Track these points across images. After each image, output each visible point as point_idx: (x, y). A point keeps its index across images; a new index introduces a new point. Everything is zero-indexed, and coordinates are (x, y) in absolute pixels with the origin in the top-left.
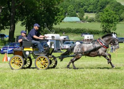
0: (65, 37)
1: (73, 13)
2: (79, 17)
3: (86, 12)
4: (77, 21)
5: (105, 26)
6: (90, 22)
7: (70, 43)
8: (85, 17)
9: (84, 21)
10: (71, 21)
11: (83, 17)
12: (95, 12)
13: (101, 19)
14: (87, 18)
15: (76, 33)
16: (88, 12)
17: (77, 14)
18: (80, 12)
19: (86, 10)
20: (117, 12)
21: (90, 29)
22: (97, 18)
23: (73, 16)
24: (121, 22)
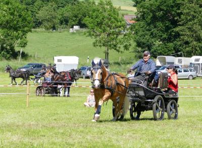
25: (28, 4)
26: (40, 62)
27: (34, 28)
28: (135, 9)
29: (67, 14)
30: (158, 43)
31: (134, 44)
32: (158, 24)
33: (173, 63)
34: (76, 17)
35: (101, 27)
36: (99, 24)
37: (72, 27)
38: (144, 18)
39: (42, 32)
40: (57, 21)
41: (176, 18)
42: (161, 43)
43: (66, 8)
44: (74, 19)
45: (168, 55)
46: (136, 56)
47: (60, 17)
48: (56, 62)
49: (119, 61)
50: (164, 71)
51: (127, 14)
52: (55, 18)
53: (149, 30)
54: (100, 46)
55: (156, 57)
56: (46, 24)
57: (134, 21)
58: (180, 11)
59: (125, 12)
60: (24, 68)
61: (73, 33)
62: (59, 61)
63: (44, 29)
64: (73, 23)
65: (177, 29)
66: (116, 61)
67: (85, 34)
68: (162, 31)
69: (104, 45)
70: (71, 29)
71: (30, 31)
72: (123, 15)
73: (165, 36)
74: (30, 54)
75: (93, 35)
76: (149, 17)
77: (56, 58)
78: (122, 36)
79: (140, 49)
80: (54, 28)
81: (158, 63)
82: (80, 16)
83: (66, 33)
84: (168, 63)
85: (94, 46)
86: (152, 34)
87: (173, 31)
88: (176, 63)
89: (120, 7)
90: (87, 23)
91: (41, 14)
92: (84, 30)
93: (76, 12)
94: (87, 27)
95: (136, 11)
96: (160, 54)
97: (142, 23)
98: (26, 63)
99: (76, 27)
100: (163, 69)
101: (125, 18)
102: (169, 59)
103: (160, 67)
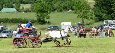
0: (2, 26)
1: (10, 4)
2: (15, 8)
3: (22, 3)
4: (14, 12)
5: (39, 16)
6: (26, 12)
7: (7, 32)
8: (21, 8)
9: (21, 11)
10: (8, 11)
11: (19, 8)
12: (30, 3)
13: (36, 9)
14: (23, 8)
15: (13, 23)
16: (24, 3)
17: (14, 5)
18: (16, 3)
19: (22, 1)
20: (51, 3)
21: (26, 19)
22: (32, 8)
23: (10, 7)
24: (54, 12)
25: (50, 2)
26: (55, 25)
27: (52, 11)
28: (94, 2)
29: (66, 5)
30: (104, 15)
31: (94, 16)
32: (104, 7)
33: (111, 23)
34: (70, 6)
35: (80, 10)
36: (79, 8)
37: (68, 10)
38: (98, 5)
39: (56, 13)
40: (62, 8)
41: (111, 4)
42: (106, 15)
43: (65, 3)
44: (69, 7)
45: (109, 20)
46: (95, 21)
47: (63, 6)
48: (62, 25)
49: (89, 23)
50: (107, 26)
51: (91, 4)
52: (61, 7)
53: (101, 10)
54: (80, 17)
55: (104, 21)
56: (57, 9)
57: (94, 7)
58: (113, 1)
59: (90, 3)
60: (49, 28)
61: (69, 13)
62: (63, 24)
63: (57, 12)
64: (69, 8)
65: (112, 9)
66: (87, 23)
67: (73, 13)
68: (106, 10)
69: (82, 17)
70: (68, 11)
71: (51, 13)
72: (89, 4)
73: (107, 12)
74: (51, 22)
75: (77, 13)
76: (100, 4)
77: (62, 23)
78: (89, 13)
79: (97, 18)
80: (61, 11)
81: (105, 23)
82: (71, 5)
83: (66, 12)
84: (109, 23)
85: (78, 17)
86: (102, 11)
87: (110, 10)
88: (113, 23)
89: (88, 1)
90: (74, 8)
91: (55, 6)
92: (74, 11)
93: (69, 4)
94: (74, 10)
95: (95, 2)
96: (106, 19)
97: (97, 7)
98: (50, 26)
99: (70, 10)
100: (107, 25)
101: (90, 5)
102: (109, 21)
103: (106, 25)
